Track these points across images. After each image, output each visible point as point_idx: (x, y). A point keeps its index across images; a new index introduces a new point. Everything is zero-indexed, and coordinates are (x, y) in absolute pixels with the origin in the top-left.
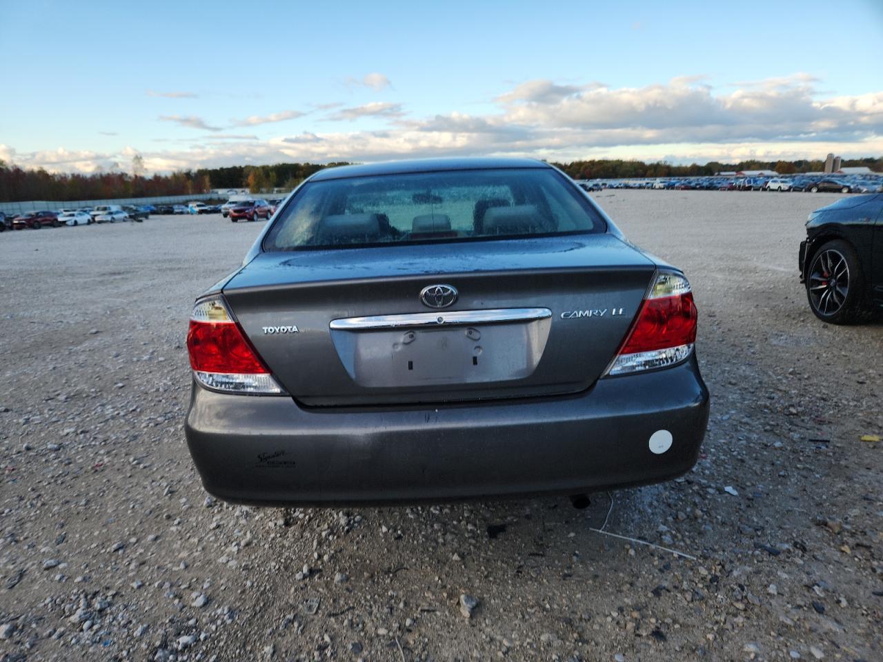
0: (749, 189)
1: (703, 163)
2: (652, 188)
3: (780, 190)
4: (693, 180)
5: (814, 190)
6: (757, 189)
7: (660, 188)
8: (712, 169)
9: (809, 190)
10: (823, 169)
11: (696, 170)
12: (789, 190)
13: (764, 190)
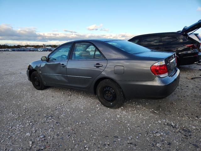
0: (34, 51)
1: (16, 45)
2: (8, 51)
3: (40, 51)
4: (15, 49)
5: (48, 51)
6: (36, 51)
7: (11, 51)
8: (19, 47)
9: (47, 51)
10: (43, 47)
11: (15, 47)
12: (42, 51)
13: (37, 51)
